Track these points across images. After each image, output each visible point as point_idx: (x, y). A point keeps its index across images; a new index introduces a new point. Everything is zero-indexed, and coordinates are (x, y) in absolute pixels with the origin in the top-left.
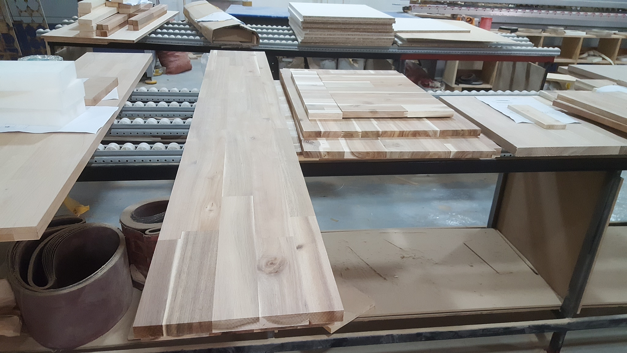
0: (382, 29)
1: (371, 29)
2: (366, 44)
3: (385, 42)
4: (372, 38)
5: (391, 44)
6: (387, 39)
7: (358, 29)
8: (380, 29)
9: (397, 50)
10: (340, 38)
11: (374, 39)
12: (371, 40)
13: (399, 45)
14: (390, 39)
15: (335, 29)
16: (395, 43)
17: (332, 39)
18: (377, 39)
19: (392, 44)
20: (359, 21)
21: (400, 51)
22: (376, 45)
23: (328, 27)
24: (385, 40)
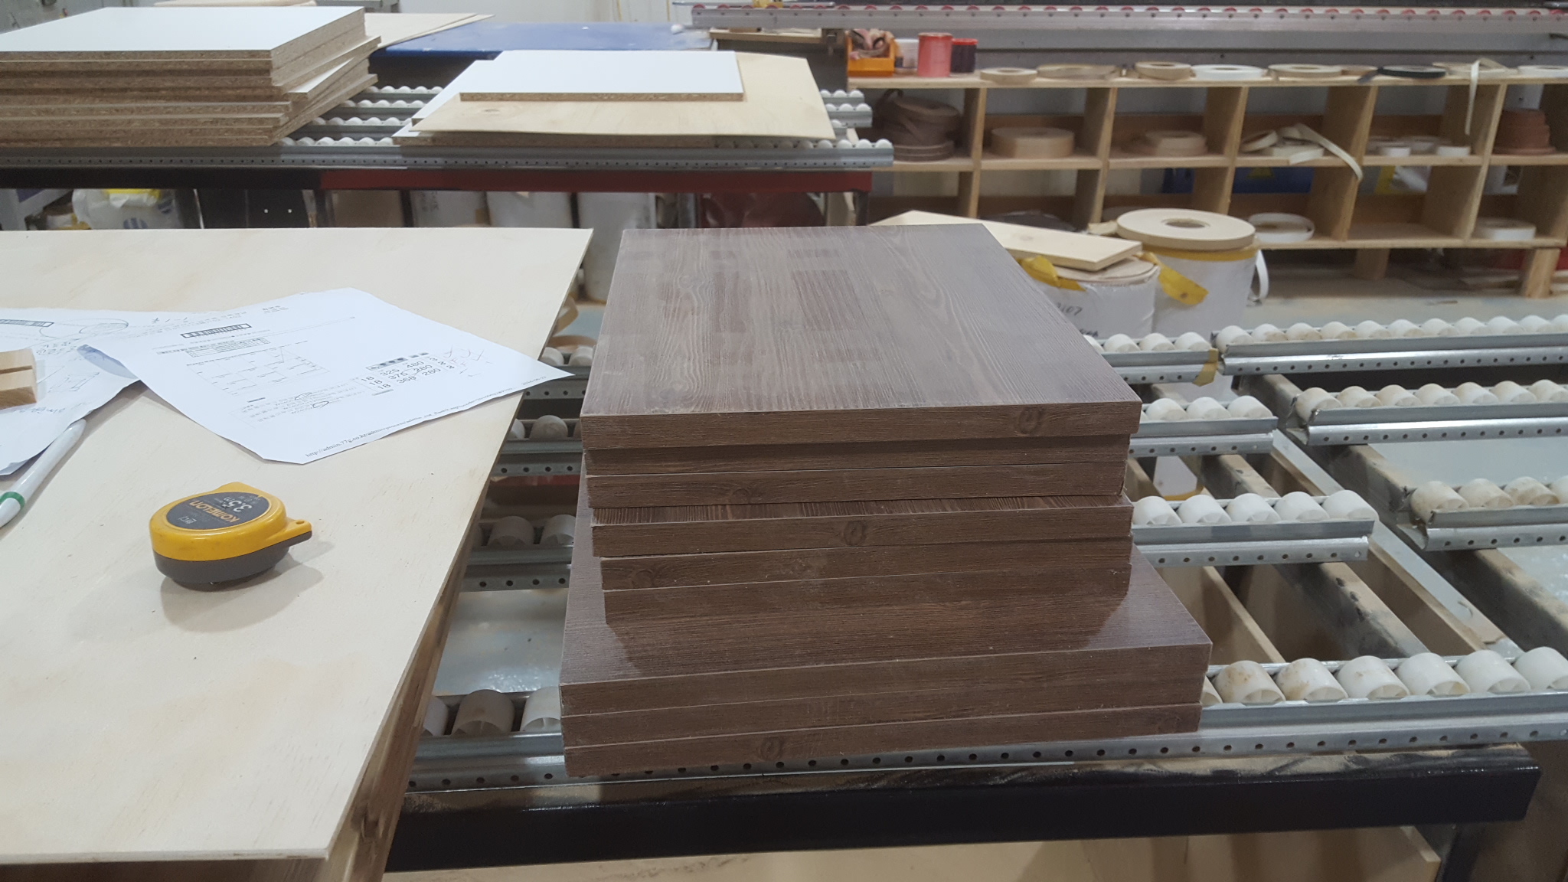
0: (238, 88)
1: (199, 89)
2: (177, 142)
3: (240, 132)
4: (194, 121)
7: (150, 90)
8: (227, 88)
10: (76, 122)
11: (203, 121)
12: (190, 127)
14: (261, 121)
15: (68, 92)
17: (48, 127)
18: (212, 122)
20: (138, 64)
22: (210, 143)
23: (36, 85)
24: (245, 126)
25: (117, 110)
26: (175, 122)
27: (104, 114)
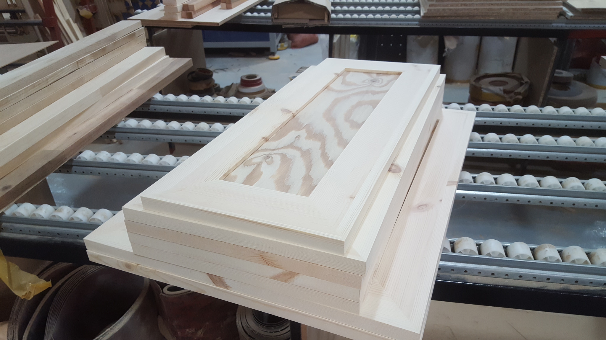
2: (518, 17)
5: (556, 16)
6: (550, 9)
9: (564, 25)
10: (479, 9)
11: (530, 9)
12: (524, 12)
13: (569, 18)
14: (555, 9)
16: (562, 14)
17: (467, 11)
18: (534, 10)
19: (558, 17)
21: (569, 26)
22: (531, 18)
24: (547, 11)
25: (492, 4)
26: (519, 9)
27: (486, 6)
